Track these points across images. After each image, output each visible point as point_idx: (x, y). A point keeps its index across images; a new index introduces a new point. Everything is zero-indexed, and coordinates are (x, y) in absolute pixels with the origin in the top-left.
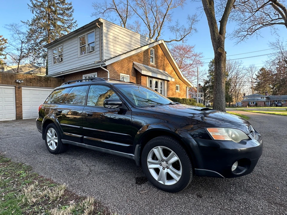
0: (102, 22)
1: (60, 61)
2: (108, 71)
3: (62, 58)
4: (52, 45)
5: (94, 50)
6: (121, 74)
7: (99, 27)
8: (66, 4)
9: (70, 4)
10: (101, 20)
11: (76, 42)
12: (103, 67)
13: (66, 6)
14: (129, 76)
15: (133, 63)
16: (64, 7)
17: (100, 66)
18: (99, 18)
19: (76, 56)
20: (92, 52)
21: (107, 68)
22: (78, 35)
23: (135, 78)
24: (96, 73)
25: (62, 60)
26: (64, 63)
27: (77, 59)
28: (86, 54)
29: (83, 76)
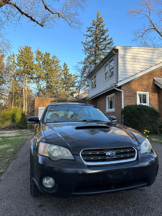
0: (118, 49)
1: (94, 87)
2: (122, 91)
3: (95, 85)
4: (91, 76)
5: (113, 74)
6: (137, 92)
7: (115, 54)
8: (108, 40)
9: (112, 39)
10: (117, 48)
11: (103, 70)
12: (116, 88)
13: (108, 42)
14: (148, 93)
15: (154, 79)
16: (106, 43)
17: (114, 88)
18: (115, 46)
19: (102, 82)
20: (111, 76)
21: (121, 88)
22: (104, 64)
23: (156, 95)
24: (114, 94)
25: (95, 86)
26: (97, 88)
27: (103, 84)
28: (108, 79)
29: (107, 97)
